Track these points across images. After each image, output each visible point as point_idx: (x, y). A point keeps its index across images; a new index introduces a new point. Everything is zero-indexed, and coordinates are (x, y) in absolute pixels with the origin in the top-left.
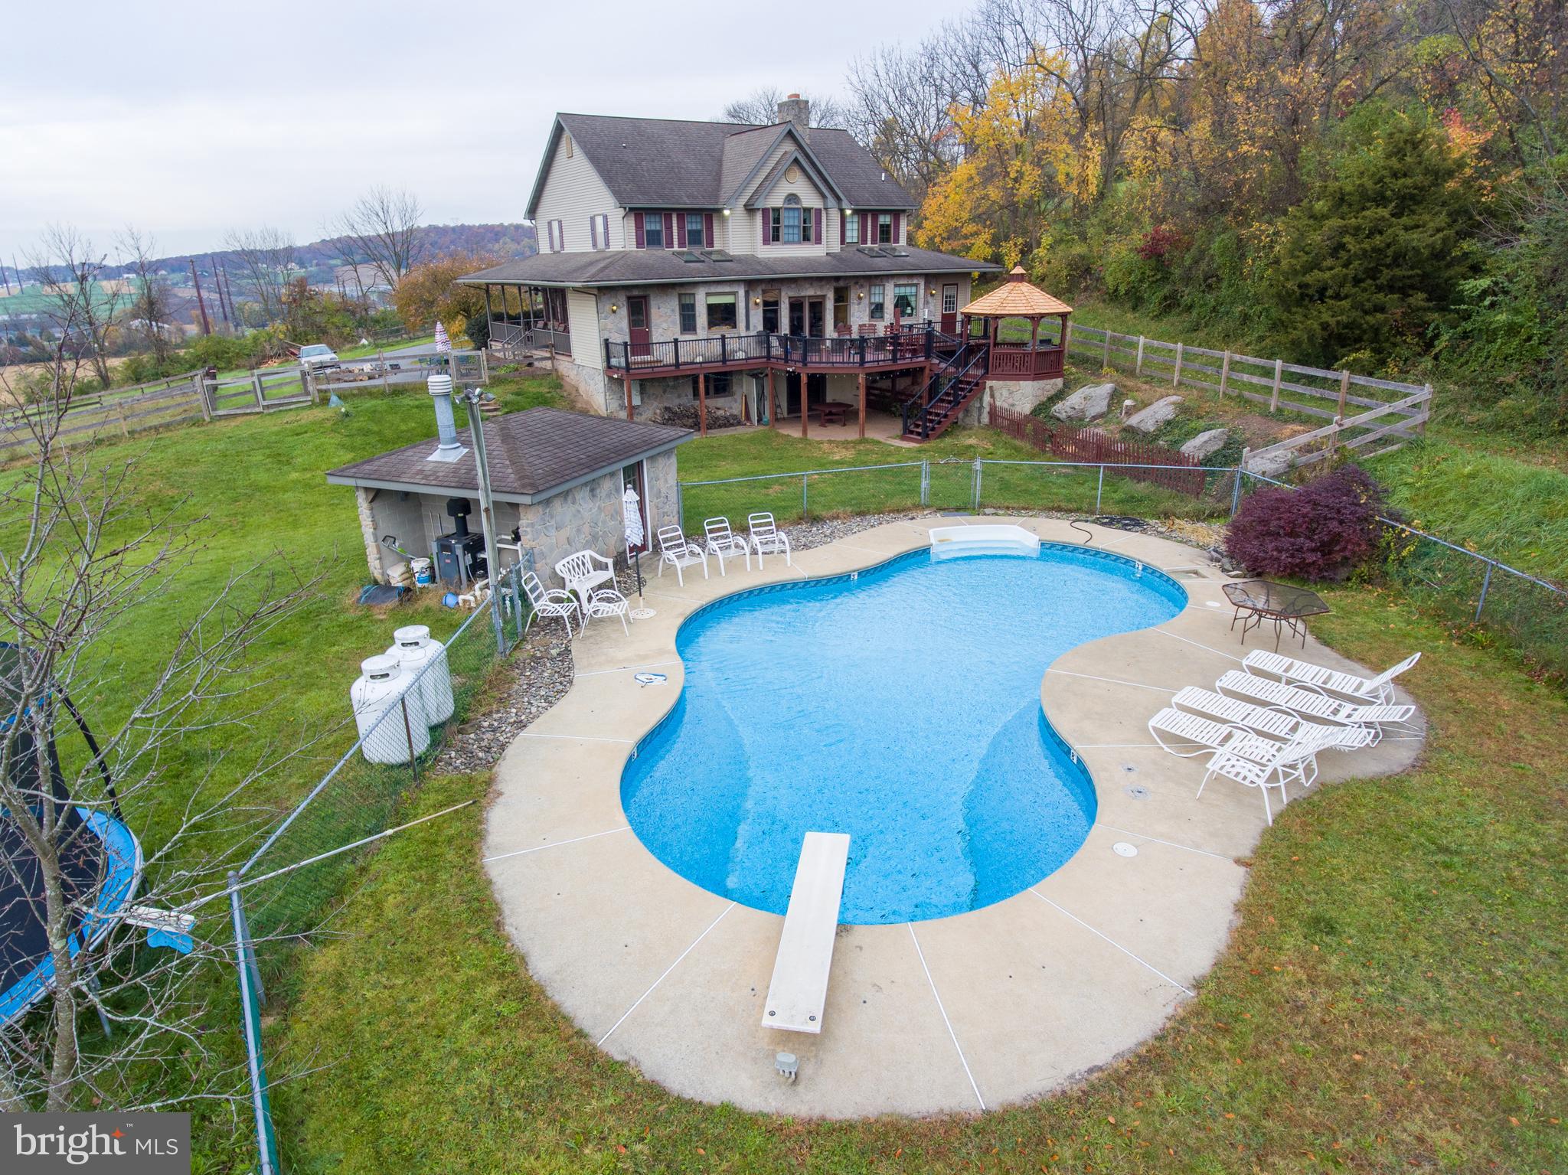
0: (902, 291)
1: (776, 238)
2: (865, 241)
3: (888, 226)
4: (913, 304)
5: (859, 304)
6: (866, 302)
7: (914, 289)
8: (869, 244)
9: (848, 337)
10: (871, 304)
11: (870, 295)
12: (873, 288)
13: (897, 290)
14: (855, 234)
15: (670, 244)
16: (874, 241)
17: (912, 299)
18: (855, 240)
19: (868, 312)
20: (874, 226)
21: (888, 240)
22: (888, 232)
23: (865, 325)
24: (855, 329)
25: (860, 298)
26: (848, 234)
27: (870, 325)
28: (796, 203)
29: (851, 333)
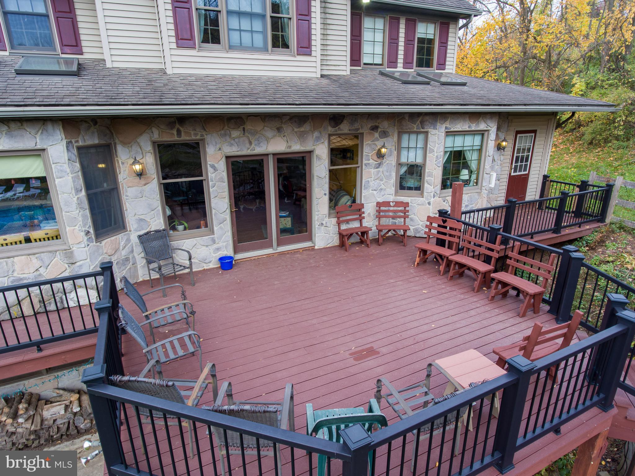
0: (458, 143)
1: (213, 35)
2: (393, 62)
3: (431, 41)
4: (474, 166)
5: (379, 166)
6: (391, 161)
7: (477, 140)
8: (400, 67)
9: (356, 224)
10: (400, 165)
11: (399, 149)
12: (405, 137)
13: (449, 142)
14: (378, 49)
16: (407, 63)
17: (472, 157)
18: (378, 60)
19: (393, 180)
20: (409, 41)
21: (428, 64)
22: (430, 52)
23: (387, 204)
24: (369, 209)
25: (380, 156)
26: (366, 48)
27: (398, 204)
29: (361, 220)
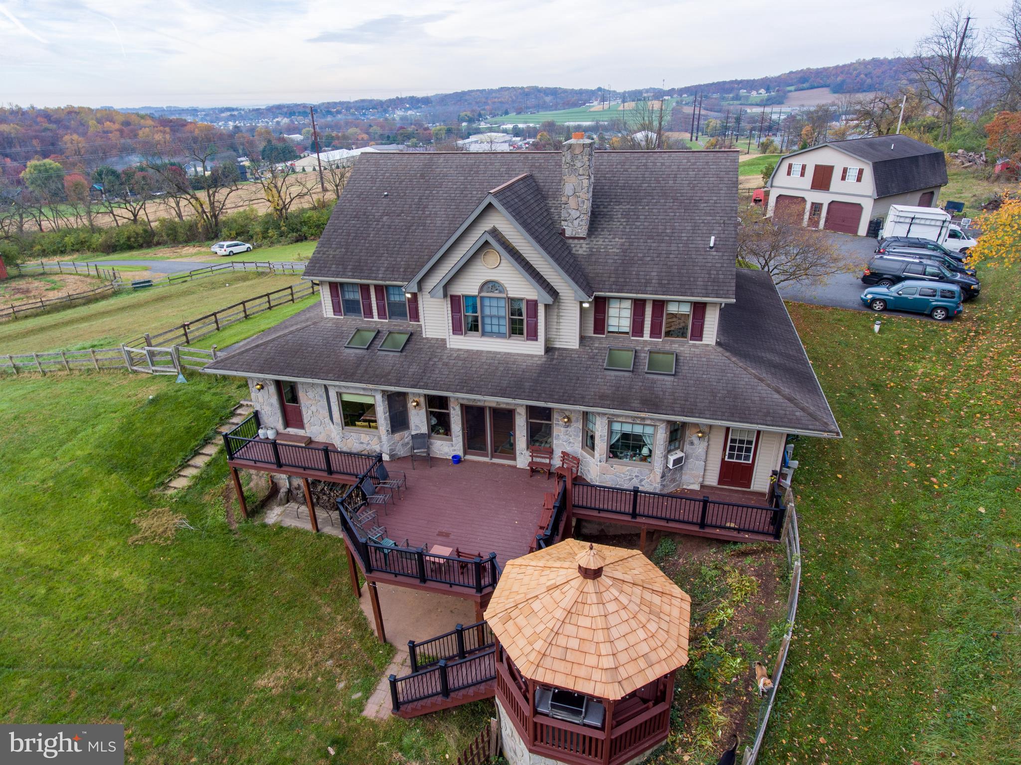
0: (629, 428)
1: (474, 327)
2: (639, 333)
3: (685, 316)
4: (650, 447)
6: (578, 426)
8: (647, 336)
9: (547, 461)
10: (586, 431)
11: (585, 419)
13: (617, 427)
14: (625, 322)
15: (369, 314)
16: (655, 335)
17: (647, 440)
18: (627, 330)
20: (655, 317)
21: (681, 336)
22: (684, 324)
23: (570, 455)
26: (612, 322)
27: (577, 458)
28: (500, 292)
29: (551, 458)
